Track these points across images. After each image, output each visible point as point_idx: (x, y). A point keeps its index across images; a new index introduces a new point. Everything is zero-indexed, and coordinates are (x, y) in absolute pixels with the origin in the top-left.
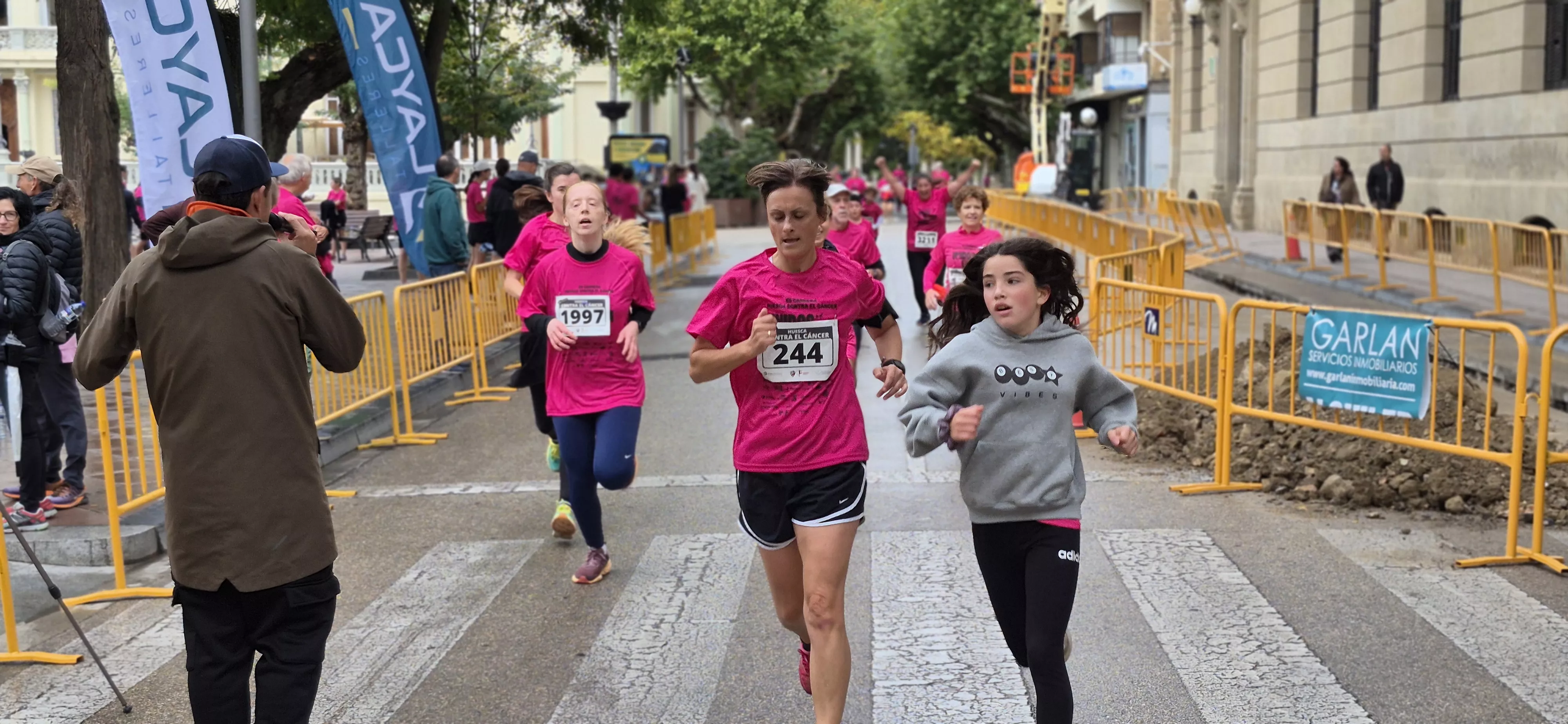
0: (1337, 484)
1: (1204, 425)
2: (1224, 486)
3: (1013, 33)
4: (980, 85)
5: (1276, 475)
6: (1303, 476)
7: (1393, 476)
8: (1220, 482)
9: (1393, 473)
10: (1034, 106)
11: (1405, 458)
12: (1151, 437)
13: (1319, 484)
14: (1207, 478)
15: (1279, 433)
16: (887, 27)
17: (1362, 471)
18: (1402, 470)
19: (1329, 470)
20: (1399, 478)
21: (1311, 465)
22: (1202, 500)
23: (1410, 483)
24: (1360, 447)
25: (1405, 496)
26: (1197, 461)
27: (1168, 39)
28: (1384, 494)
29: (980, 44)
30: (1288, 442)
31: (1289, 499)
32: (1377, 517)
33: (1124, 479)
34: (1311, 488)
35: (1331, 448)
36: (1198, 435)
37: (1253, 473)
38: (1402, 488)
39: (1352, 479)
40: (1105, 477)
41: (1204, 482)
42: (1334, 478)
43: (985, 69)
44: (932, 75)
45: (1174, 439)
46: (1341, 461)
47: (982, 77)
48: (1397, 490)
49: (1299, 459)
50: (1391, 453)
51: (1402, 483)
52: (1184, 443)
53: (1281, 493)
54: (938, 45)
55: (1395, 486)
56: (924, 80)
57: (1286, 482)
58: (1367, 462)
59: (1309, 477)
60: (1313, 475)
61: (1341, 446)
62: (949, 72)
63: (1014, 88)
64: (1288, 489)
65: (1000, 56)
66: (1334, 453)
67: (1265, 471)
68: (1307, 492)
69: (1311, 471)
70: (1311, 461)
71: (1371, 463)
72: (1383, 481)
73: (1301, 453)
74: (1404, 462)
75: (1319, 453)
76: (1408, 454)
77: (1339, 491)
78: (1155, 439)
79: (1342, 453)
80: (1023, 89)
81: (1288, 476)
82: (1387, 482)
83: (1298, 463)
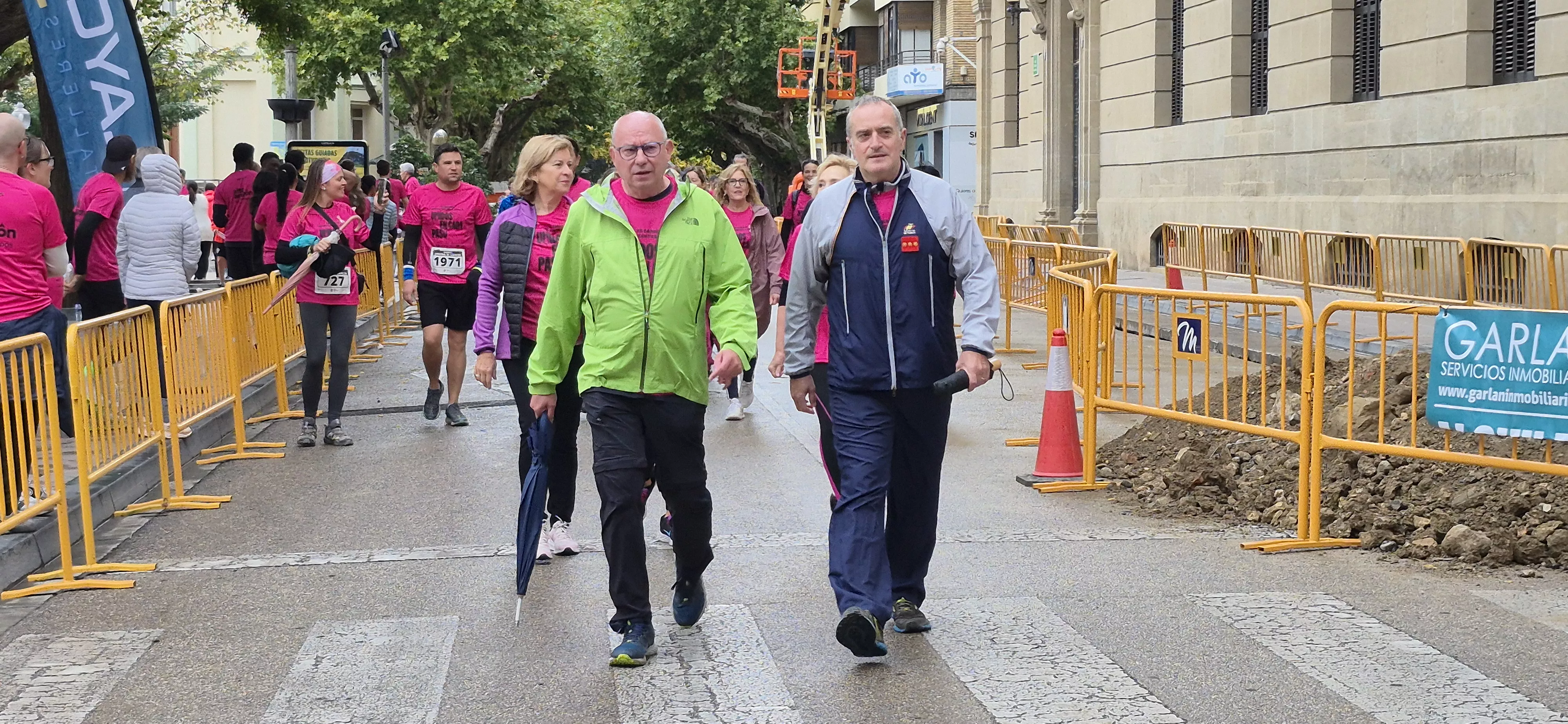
0: (1465, 536)
1: (1244, 470)
2: (1311, 541)
3: (775, 25)
4: (731, 89)
5: (1378, 527)
6: (1412, 529)
7: (1535, 526)
8: (1307, 535)
9: (1537, 522)
10: (811, 114)
11: (1546, 502)
12: (1183, 486)
13: (1439, 537)
14: (1279, 535)
15: (1365, 476)
16: (618, 17)
17: (1494, 519)
18: (1547, 518)
19: (1451, 518)
20: (1544, 529)
21: (1421, 515)
22: (1296, 559)
23: (1559, 533)
24: (1483, 490)
25: (1555, 550)
26: (1254, 515)
27: (974, 34)
28: (1531, 547)
29: (734, 39)
30: (1380, 486)
31: (1402, 558)
32: (1532, 575)
33: (1171, 536)
34: (1430, 542)
35: (1443, 492)
36: (1241, 481)
37: (1341, 526)
38: (1551, 539)
39: (1483, 530)
40: (1147, 534)
41: (1273, 538)
42: (1459, 529)
43: (739, 70)
44: (672, 76)
45: (1215, 488)
46: (1462, 509)
47: (735, 79)
48: (1545, 542)
49: (1403, 507)
50: (1528, 496)
51: (1551, 533)
52: (1228, 492)
53: (1389, 549)
54: (679, 42)
55: (1543, 538)
56: (662, 83)
57: (1394, 537)
58: (1496, 509)
59: (1421, 528)
60: (1426, 527)
61: (1456, 490)
62: (692, 72)
63: (781, 92)
64: (1397, 544)
65: (758, 52)
66: (1448, 499)
67: (1358, 523)
68: (1426, 547)
69: (1424, 521)
70: (1423, 508)
71: (1502, 510)
72: (1523, 532)
73: (1403, 500)
74: (1547, 508)
75: (1429, 500)
76: (1549, 497)
77: (1468, 545)
78: (1190, 489)
79: (1459, 499)
80: (794, 93)
81: (1394, 529)
82: (1529, 533)
83: (1403, 512)
